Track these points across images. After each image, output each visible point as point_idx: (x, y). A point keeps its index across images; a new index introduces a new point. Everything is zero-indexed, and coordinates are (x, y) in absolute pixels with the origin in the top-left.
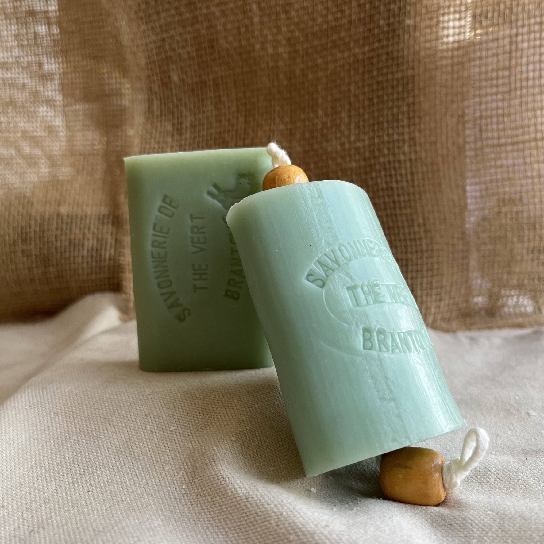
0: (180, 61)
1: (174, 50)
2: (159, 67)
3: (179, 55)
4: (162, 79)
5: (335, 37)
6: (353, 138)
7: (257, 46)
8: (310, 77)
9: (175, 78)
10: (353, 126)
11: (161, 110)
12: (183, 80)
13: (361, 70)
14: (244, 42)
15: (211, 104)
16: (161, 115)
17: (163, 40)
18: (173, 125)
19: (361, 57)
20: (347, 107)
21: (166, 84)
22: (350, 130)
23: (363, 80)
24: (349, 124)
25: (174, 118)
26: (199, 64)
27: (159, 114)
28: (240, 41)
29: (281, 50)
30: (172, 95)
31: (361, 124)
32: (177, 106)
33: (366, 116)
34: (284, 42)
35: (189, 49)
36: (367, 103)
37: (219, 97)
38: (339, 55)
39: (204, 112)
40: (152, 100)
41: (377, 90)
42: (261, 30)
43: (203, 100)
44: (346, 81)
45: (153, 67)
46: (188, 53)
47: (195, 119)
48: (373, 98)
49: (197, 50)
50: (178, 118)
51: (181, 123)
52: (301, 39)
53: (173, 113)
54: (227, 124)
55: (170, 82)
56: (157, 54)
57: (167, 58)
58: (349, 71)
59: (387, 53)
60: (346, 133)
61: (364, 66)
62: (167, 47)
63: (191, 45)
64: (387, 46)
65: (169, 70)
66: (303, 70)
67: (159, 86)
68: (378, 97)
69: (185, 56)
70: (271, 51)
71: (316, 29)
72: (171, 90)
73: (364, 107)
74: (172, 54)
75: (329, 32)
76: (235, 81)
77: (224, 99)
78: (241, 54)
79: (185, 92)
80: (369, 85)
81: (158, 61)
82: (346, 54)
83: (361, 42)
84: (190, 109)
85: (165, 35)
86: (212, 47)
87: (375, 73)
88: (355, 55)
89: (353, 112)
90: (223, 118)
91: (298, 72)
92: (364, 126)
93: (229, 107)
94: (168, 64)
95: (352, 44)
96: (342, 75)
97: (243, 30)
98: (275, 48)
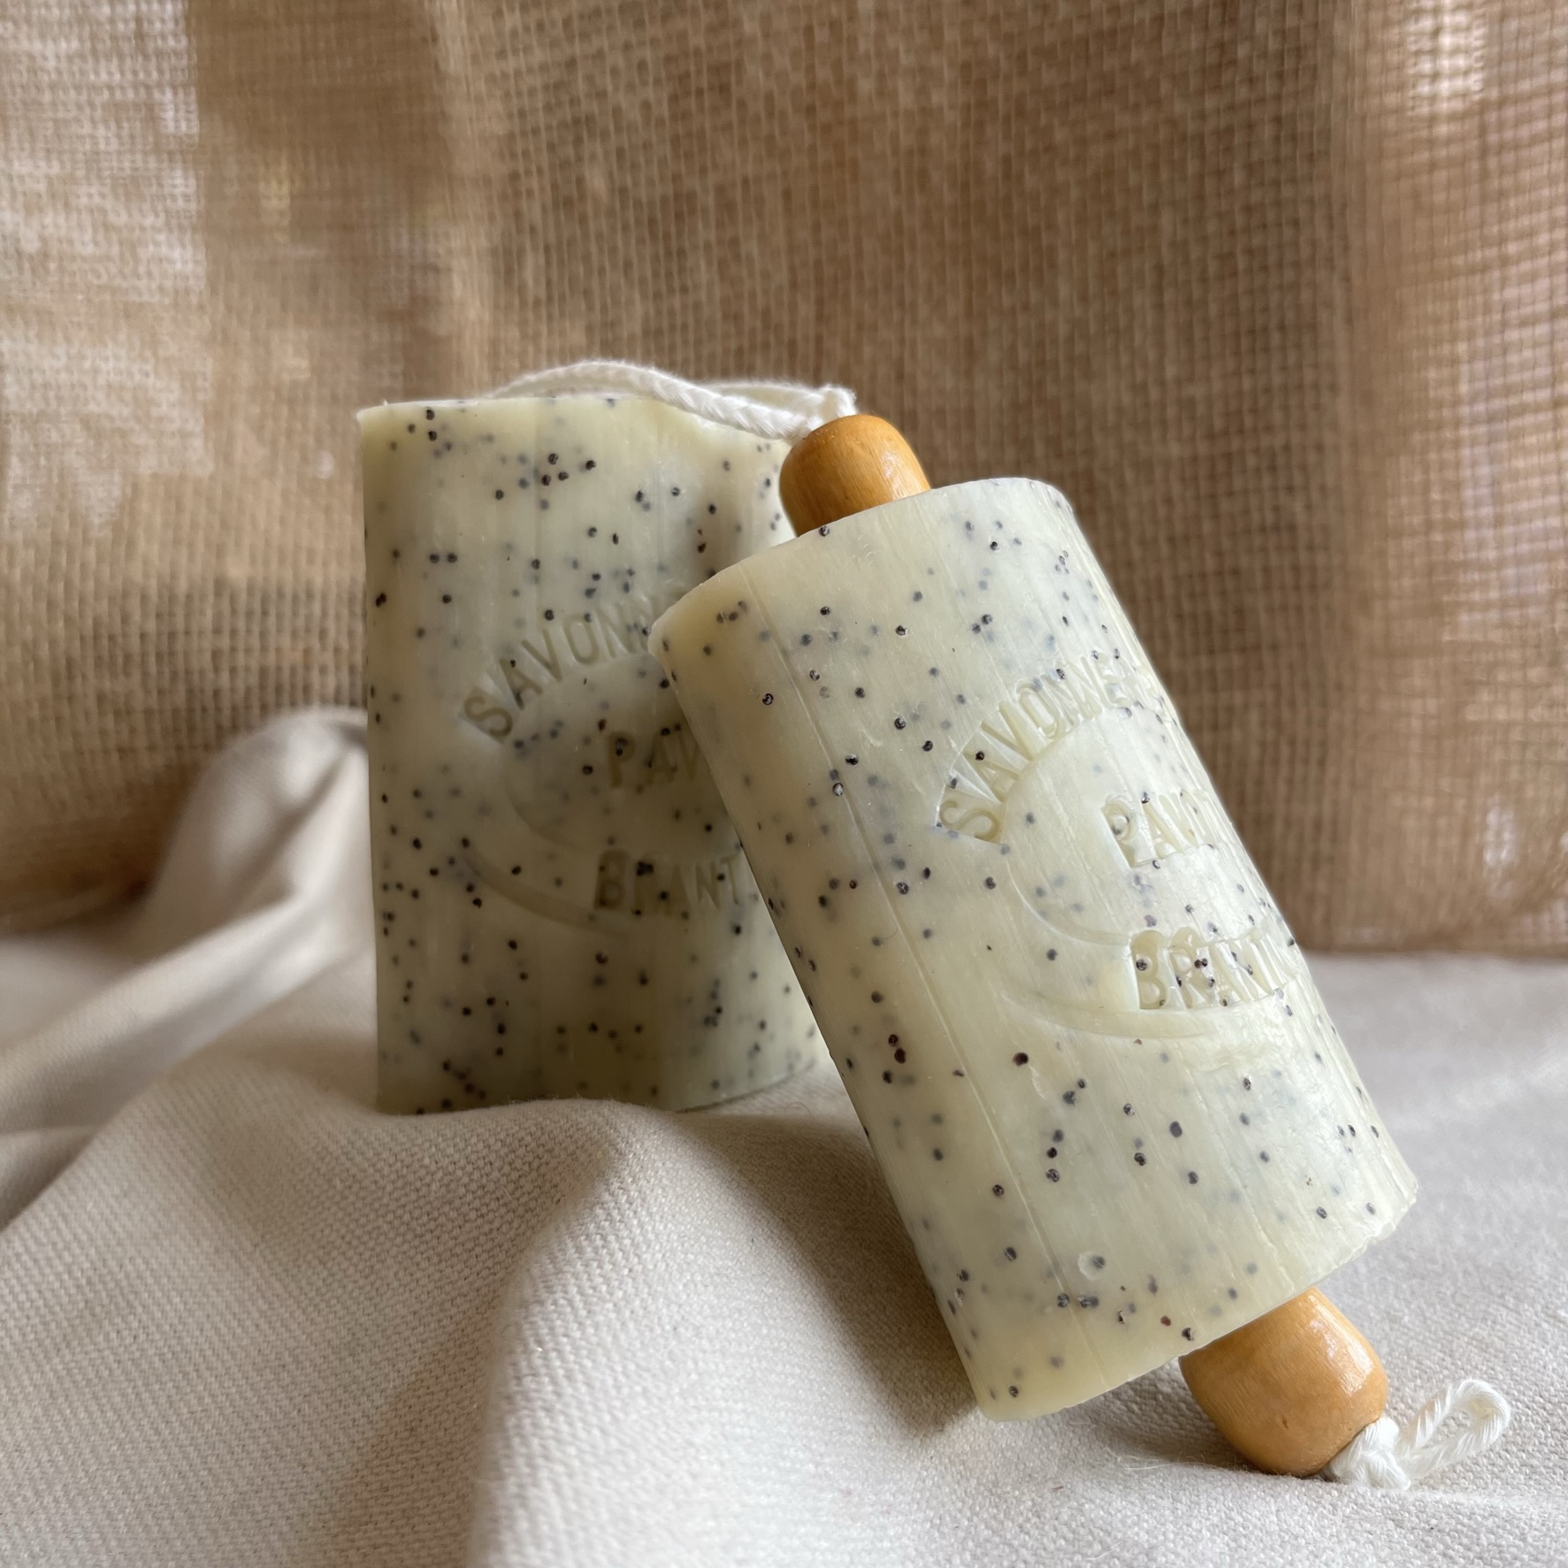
0: (618, 129)
1: (601, 95)
2: (551, 147)
3: (617, 111)
4: (555, 187)
5: (1110, 63)
7: (866, 86)
8: (1030, 181)
9: (597, 182)
11: (549, 283)
12: (623, 191)
13: (1192, 167)
14: (823, 74)
15: (709, 263)
16: (550, 299)
17: (571, 64)
18: (589, 329)
19: (1191, 127)
20: (1149, 279)
21: (568, 202)
23: (1200, 197)
24: (1159, 330)
25: (590, 308)
26: (675, 141)
27: (543, 294)
28: (810, 69)
29: (938, 97)
30: (586, 236)
32: (602, 271)
33: (1213, 309)
34: (947, 74)
35: (650, 93)
36: (1213, 267)
37: (735, 242)
38: (1123, 120)
39: (684, 290)
40: (521, 252)
41: (1247, 230)
42: (880, 37)
43: (681, 253)
44: (1147, 197)
45: (532, 148)
46: (646, 105)
47: (658, 313)
48: (1231, 255)
49: (674, 99)
50: (604, 308)
51: (613, 325)
52: (1004, 65)
53: (587, 294)
54: (759, 324)
55: (582, 197)
56: (548, 108)
57: (576, 121)
58: (1155, 167)
59: (1278, 120)
61: (1202, 156)
62: (581, 87)
63: (657, 82)
64: (1278, 98)
65: (579, 159)
66: (1007, 160)
67: (544, 209)
68: (1250, 252)
69: (635, 115)
70: (906, 99)
71: (1049, 37)
72: (583, 220)
73: (1204, 280)
74: (595, 108)
75: (1092, 48)
76: (787, 195)
77: (751, 247)
78: (811, 110)
79: (626, 228)
80: (1220, 215)
81: (549, 128)
82: (1146, 117)
83: (1194, 82)
84: (643, 281)
85: (578, 49)
86: (724, 89)
87: (1238, 178)
88: (1172, 122)
90: (746, 310)
91: (990, 167)
93: (766, 275)
94: (578, 141)
95: (1165, 87)
96: (1133, 179)
97: (821, 35)
98: (922, 91)
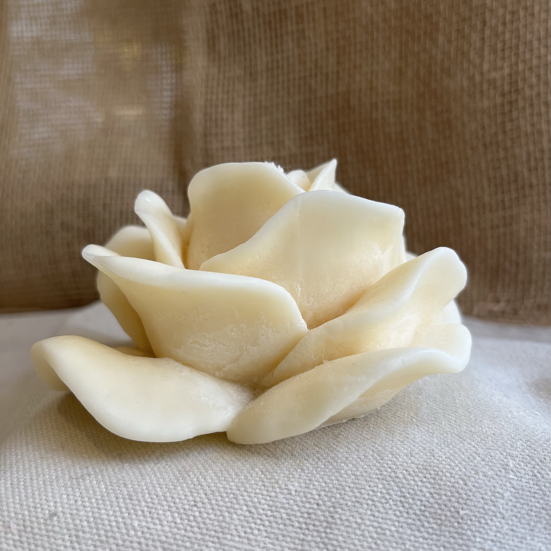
6: (486, 67)
10: (487, 50)
22: (482, 57)
31: (499, 46)
60: (477, 61)
89: (487, 32)
92: (503, 50)
